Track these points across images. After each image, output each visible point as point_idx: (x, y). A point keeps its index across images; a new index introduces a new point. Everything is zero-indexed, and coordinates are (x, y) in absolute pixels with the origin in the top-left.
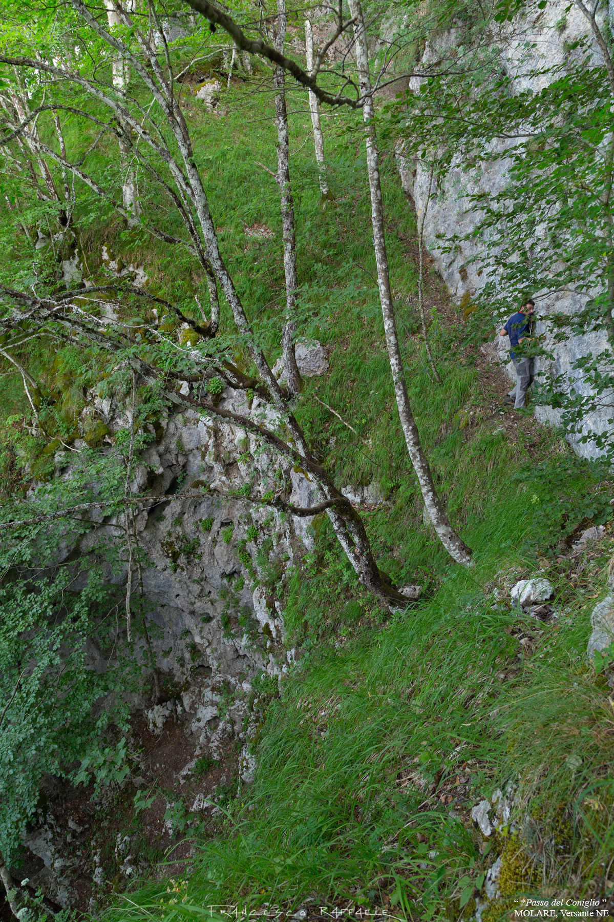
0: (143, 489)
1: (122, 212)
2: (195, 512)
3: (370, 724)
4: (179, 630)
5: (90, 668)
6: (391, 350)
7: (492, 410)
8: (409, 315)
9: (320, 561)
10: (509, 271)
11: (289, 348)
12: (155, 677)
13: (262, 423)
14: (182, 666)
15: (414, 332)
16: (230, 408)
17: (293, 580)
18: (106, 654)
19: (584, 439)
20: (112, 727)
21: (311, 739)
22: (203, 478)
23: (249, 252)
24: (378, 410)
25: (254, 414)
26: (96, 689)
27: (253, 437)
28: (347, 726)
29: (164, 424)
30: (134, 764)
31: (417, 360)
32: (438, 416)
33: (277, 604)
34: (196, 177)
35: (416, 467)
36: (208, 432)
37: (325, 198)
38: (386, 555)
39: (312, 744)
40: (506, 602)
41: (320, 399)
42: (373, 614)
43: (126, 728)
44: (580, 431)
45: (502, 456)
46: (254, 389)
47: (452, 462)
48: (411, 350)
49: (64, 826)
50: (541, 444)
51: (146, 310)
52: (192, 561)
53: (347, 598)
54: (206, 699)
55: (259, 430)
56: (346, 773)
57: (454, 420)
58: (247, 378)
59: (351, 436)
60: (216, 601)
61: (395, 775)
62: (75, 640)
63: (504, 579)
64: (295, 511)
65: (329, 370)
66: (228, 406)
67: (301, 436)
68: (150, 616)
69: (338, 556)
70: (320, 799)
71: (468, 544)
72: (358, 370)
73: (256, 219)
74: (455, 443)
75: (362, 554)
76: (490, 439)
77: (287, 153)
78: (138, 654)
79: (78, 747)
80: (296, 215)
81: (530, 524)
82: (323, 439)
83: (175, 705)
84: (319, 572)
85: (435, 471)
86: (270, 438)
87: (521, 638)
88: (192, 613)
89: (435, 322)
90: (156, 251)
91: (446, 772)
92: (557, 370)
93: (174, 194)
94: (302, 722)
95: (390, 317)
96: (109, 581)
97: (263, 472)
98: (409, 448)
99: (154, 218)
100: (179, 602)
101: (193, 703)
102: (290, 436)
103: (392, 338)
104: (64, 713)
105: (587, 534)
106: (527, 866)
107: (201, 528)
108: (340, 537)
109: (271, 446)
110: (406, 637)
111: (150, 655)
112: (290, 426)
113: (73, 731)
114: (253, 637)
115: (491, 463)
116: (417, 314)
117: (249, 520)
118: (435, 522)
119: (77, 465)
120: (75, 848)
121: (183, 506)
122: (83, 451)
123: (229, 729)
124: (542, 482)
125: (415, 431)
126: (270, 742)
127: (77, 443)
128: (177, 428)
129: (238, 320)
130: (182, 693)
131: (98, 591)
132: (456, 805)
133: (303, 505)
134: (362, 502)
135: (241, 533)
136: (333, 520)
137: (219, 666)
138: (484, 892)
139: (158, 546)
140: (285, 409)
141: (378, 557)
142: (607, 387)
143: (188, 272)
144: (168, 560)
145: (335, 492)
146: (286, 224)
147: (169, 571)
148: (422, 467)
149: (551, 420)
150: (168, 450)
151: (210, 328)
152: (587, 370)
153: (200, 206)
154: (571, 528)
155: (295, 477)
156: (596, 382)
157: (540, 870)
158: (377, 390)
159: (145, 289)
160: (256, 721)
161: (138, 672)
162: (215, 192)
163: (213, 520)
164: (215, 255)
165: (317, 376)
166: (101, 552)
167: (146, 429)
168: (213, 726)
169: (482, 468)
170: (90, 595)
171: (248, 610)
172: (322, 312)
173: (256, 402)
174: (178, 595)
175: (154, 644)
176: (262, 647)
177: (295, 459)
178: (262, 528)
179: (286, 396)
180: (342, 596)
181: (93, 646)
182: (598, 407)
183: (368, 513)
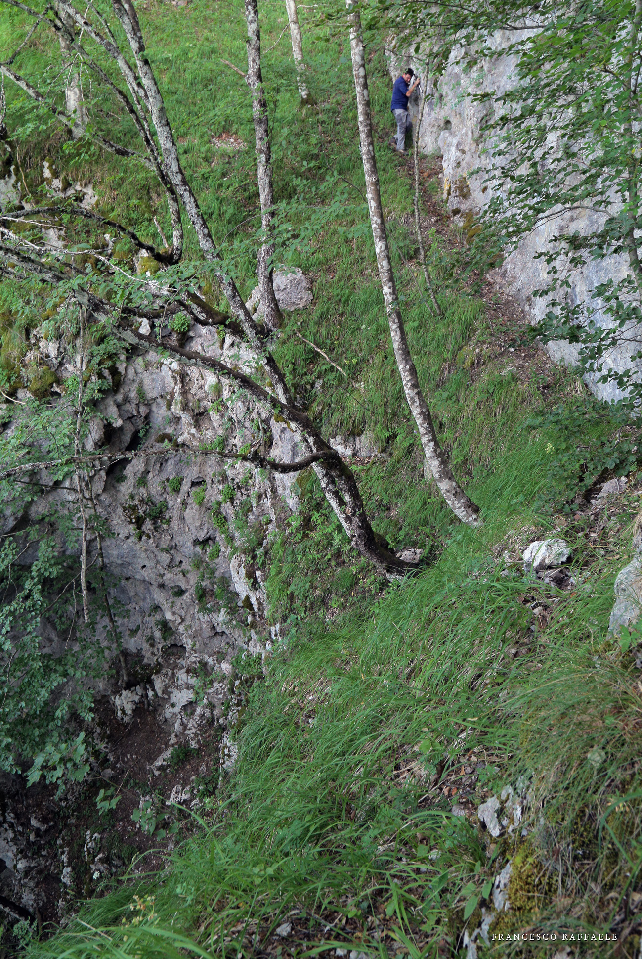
0: (99, 445)
1: (64, 120)
2: (160, 471)
3: (364, 711)
4: (147, 605)
5: (46, 651)
6: (384, 277)
7: (500, 346)
8: (405, 238)
9: (307, 524)
10: (517, 184)
11: (265, 277)
12: (122, 659)
13: (236, 366)
14: (152, 646)
15: (411, 258)
16: (199, 349)
17: (276, 546)
18: (64, 635)
19: (604, 379)
20: (74, 716)
21: (297, 727)
22: (169, 430)
23: (217, 166)
24: (370, 347)
25: (226, 356)
26: (53, 676)
27: (225, 381)
28: (338, 712)
29: (121, 369)
30: (102, 756)
31: (414, 290)
32: (440, 354)
33: (258, 573)
34: (149, 75)
35: (415, 413)
36: (174, 377)
37: (304, 102)
38: (382, 515)
39: (299, 732)
40: (518, 568)
41: (304, 336)
42: (368, 582)
43: (89, 717)
44: (600, 370)
45: (513, 400)
46: (226, 326)
47: (455, 407)
48: (407, 278)
49: (26, 825)
50: (555, 385)
51: (96, 236)
52: (159, 527)
53: (338, 564)
54: (180, 682)
55: (233, 373)
56: (337, 765)
57: (457, 358)
58: (217, 313)
59: (340, 379)
60: (188, 572)
61: (393, 765)
62: (26, 622)
63: (515, 541)
64: (275, 466)
65: (313, 302)
66: (196, 346)
67: (281, 379)
68: (113, 592)
69: (327, 517)
70: (307, 796)
71: (475, 501)
72: (347, 301)
73: (224, 127)
74: (459, 385)
75: (354, 515)
76: (498, 380)
77: (258, 50)
78: (101, 636)
79: (37, 739)
80: (271, 123)
81: (543, 476)
82: (307, 383)
83: (146, 689)
84: (306, 536)
85: (437, 418)
86: (245, 382)
87: (534, 608)
88: (162, 586)
89: (435, 246)
90: (107, 166)
91: (450, 762)
92: (572, 301)
93: (125, 97)
94: (287, 708)
95: (381, 238)
96: (64, 552)
97: (239, 422)
98: (407, 392)
99: (104, 127)
100: (146, 574)
101: (166, 687)
102: (268, 381)
103: (385, 263)
104: (18, 702)
105: (608, 487)
106: (541, 874)
107: (169, 489)
108: (329, 496)
109: (248, 393)
110: (404, 609)
111: (115, 636)
112: (267, 368)
113: (30, 722)
114: (232, 611)
115: (500, 407)
116: (414, 237)
117: (225, 479)
118: (437, 476)
119: (21, 420)
120: (40, 847)
121: (147, 464)
122: (27, 403)
123: (208, 714)
124: (557, 428)
125: (413, 371)
126: (251, 731)
127: (21, 393)
128: (136, 373)
129: (205, 245)
130: (153, 676)
131: (51, 566)
132: (461, 797)
133: (286, 460)
134: (354, 455)
135: (215, 493)
136: (320, 476)
137: (194, 645)
138: (491, 901)
139: (120, 511)
140: (262, 347)
141: (373, 517)
142: (630, 319)
143: (145, 190)
144: (132, 527)
145: (322, 444)
146: (260, 132)
147: (134, 539)
148: (421, 413)
149: (566, 357)
150: (126, 400)
151: (172, 255)
152: (608, 299)
153: (155, 110)
154: (590, 480)
155: (276, 427)
156: (617, 312)
157: (555, 878)
158: (369, 325)
159: (95, 212)
160: (238, 705)
161: (101, 655)
162: (176, 97)
163: (182, 479)
164: (175, 167)
165: (299, 310)
166: (53, 519)
167: (100, 376)
168: (189, 711)
169: (490, 413)
170: (42, 571)
171: (226, 582)
172: (303, 234)
173: (229, 340)
174: (144, 567)
175: (119, 622)
176: (243, 622)
177: (274, 406)
178: (239, 487)
179: (263, 332)
180: (333, 563)
181: (49, 626)
182: (619, 342)
183: (361, 467)
